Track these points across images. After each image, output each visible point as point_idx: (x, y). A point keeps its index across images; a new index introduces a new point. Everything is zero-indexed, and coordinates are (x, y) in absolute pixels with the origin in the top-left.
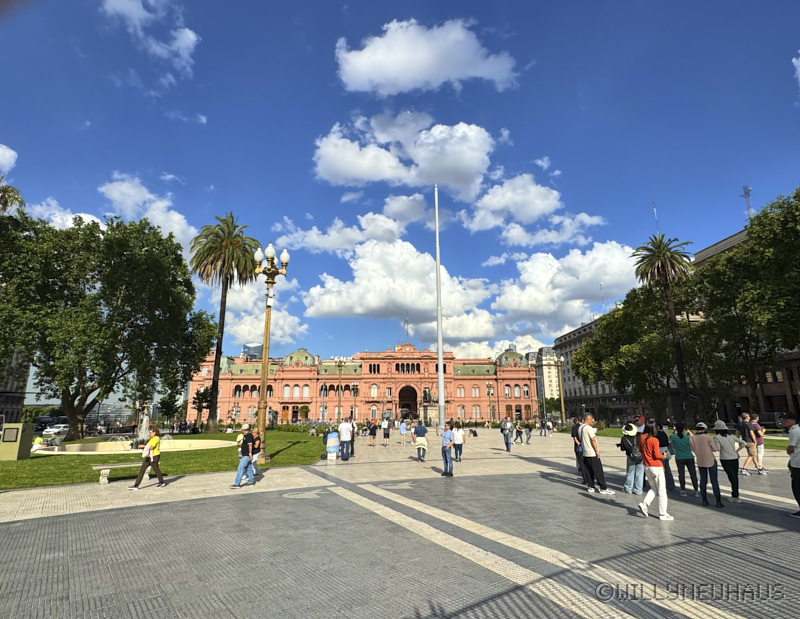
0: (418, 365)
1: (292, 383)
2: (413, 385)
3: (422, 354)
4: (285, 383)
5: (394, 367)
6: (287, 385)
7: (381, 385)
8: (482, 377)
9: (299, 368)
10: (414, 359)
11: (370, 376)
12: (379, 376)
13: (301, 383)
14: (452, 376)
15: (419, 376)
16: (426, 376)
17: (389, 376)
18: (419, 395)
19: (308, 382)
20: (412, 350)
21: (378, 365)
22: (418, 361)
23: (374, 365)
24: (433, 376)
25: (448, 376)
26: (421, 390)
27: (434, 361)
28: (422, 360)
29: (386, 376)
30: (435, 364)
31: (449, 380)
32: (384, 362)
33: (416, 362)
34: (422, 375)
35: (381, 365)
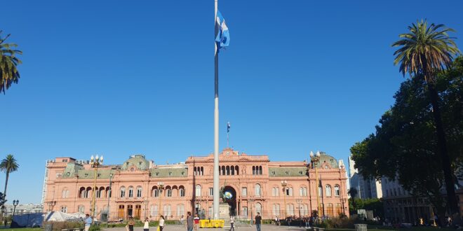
0: (237, 168)
1: (127, 185)
3: (241, 157)
4: (121, 184)
6: (123, 187)
7: (204, 186)
8: (296, 178)
9: (134, 172)
12: (202, 177)
13: (135, 185)
14: (268, 177)
16: (244, 176)
17: (212, 177)
18: (238, 193)
19: (141, 184)
20: (232, 154)
21: (202, 168)
22: (237, 164)
23: (199, 168)
24: (250, 177)
25: (264, 177)
26: (239, 189)
27: (251, 163)
28: (241, 163)
29: (208, 177)
30: (251, 167)
31: (265, 181)
32: (207, 165)
33: (235, 164)
34: (240, 177)
35: (204, 167)
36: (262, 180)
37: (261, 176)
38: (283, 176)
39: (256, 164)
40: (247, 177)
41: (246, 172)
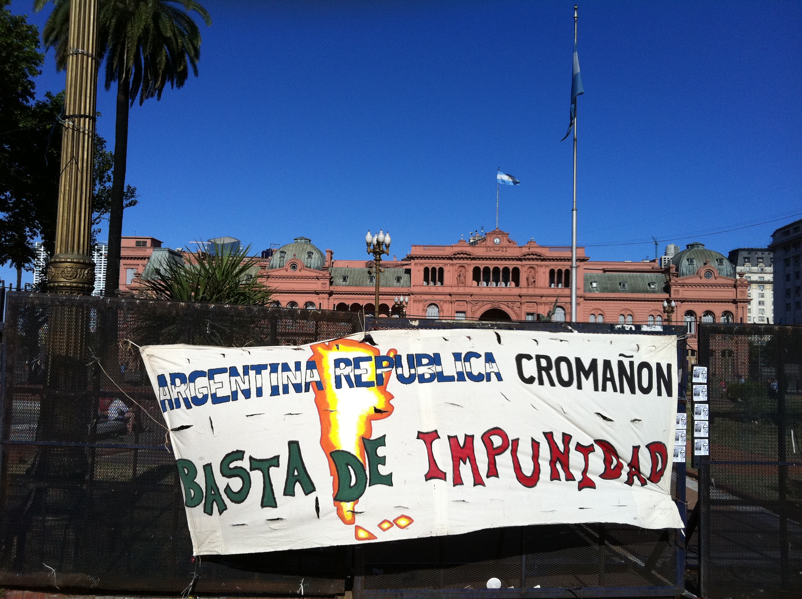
0: (516, 271)
1: (285, 299)
2: (504, 308)
3: (525, 251)
5: (470, 274)
6: (276, 302)
7: (446, 306)
8: (639, 296)
9: (297, 273)
10: (508, 259)
11: (426, 289)
12: (441, 289)
13: (301, 300)
15: (516, 291)
16: (531, 291)
17: (461, 290)
20: (506, 243)
21: (441, 270)
22: (516, 264)
23: (434, 269)
24: (546, 291)
26: (518, 317)
27: (546, 263)
28: (524, 262)
29: (455, 290)
30: (548, 270)
32: (452, 265)
33: (511, 265)
34: (524, 291)
35: (446, 269)
36: (568, 299)
37: (566, 291)
38: (613, 291)
39: (557, 266)
40: (538, 292)
41: (534, 281)
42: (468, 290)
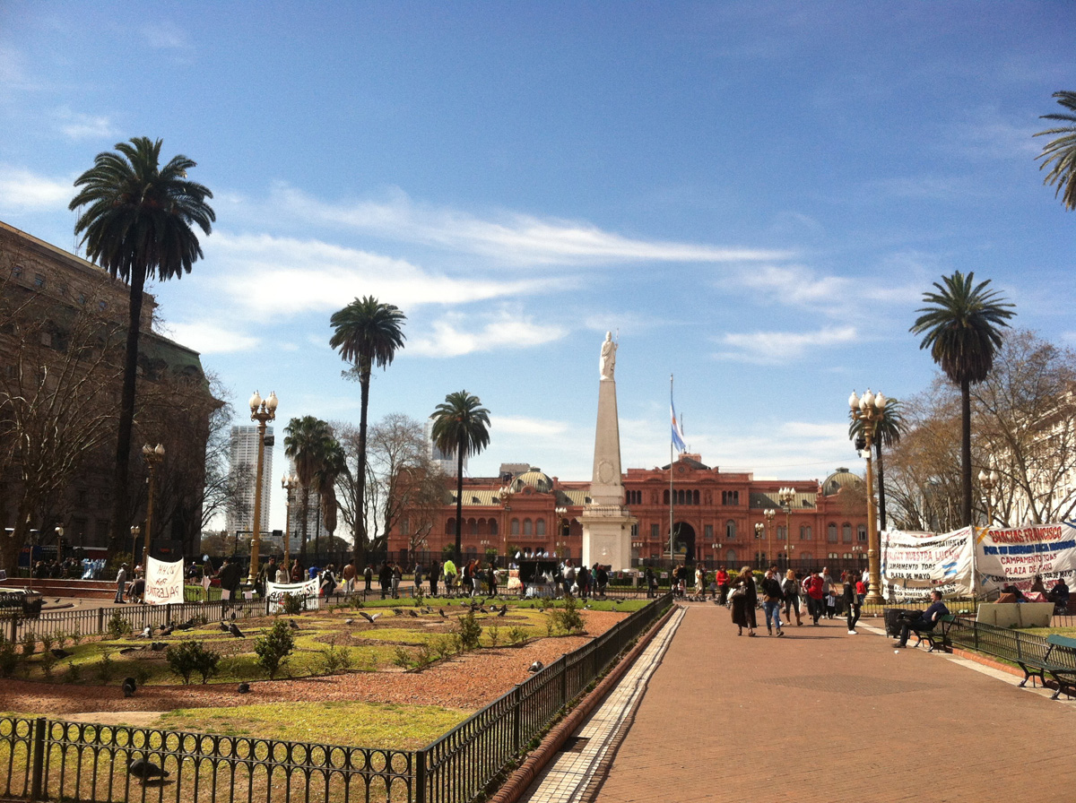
0: (697, 493)
1: (521, 517)
2: (688, 522)
3: (703, 477)
4: (511, 516)
5: (661, 496)
6: (515, 520)
7: (643, 520)
9: (530, 497)
10: (690, 484)
12: (639, 508)
13: (534, 517)
14: (747, 509)
15: (696, 508)
16: (708, 508)
17: (655, 508)
18: (697, 534)
19: (541, 516)
21: (639, 493)
22: (696, 487)
23: (634, 492)
24: (720, 508)
25: (740, 509)
26: (700, 529)
27: (720, 487)
28: (702, 486)
29: (650, 508)
30: (721, 492)
31: (743, 515)
32: (647, 488)
33: (692, 488)
34: (702, 508)
35: (643, 491)
36: (737, 515)
37: (736, 508)
39: (728, 489)
40: (714, 508)
41: (711, 501)
42: (660, 508)
